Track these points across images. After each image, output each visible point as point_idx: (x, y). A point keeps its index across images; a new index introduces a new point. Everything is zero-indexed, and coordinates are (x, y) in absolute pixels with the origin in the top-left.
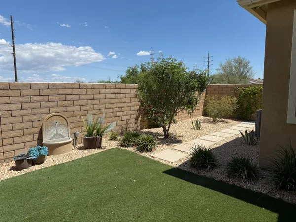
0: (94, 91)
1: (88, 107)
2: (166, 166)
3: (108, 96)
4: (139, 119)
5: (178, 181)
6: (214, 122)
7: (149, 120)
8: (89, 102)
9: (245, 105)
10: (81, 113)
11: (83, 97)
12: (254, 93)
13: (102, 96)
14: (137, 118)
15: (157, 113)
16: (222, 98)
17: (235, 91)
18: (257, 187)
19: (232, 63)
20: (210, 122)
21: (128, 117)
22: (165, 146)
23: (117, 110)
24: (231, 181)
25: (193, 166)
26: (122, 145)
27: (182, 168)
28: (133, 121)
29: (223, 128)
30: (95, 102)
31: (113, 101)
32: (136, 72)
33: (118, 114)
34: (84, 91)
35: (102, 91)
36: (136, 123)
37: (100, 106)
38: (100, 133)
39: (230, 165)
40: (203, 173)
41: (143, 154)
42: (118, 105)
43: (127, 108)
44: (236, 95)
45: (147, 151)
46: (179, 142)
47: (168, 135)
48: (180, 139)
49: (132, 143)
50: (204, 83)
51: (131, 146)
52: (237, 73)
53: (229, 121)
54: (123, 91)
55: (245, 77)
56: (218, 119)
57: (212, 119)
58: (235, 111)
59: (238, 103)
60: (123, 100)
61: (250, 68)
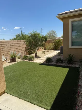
0: (10, 43)
1: (9, 49)
2: (39, 63)
3: (15, 44)
4: (26, 52)
5: (44, 66)
6: (48, 51)
7: (29, 52)
8: (9, 47)
9: (56, 46)
10: (7, 51)
11: (7, 45)
12: (59, 42)
13: (13, 45)
14: (25, 52)
15: (31, 49)
16: (50, 44)
17: (53, 41)
18: (63, 65)
19: (51, 32)
20: (47, 51)
21: (22, 51)
22: (37, 59)
23: (18, 49)
24: (57, 64)
25: (47, 62)
26: (23, 60)
27: (44, 63)
28: (24, 53)
29: (51, 53)
30: (11, 47)
31: (17, 46)
32: (20, 36)
33: (19, 50)
34: (8, 43)
35: (13, 43)
36: (25, 53)
37: (13, 48)
38: (15, 57)
39: (56, 60)
40: (49, 63)
41: (31, 62)
42: (19, 47)
43: (22, 48)
44: (53, 42)
45: (32, 60)
46: (40, 57)
47: (36, 56)
48: (40, 56)
49: (26, 59)
50: (47, 39)
51: (26, 60)
52: (52, 36)
53: (52, 51)
54: (20, 43)
55: (55, 37)
56: (49, 50)
57: (47, 50)
58: (54, 48)
59: (54, 45)
60: (20, 46)
61: (56, 34)
